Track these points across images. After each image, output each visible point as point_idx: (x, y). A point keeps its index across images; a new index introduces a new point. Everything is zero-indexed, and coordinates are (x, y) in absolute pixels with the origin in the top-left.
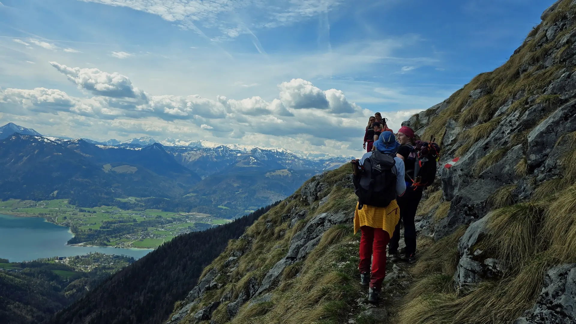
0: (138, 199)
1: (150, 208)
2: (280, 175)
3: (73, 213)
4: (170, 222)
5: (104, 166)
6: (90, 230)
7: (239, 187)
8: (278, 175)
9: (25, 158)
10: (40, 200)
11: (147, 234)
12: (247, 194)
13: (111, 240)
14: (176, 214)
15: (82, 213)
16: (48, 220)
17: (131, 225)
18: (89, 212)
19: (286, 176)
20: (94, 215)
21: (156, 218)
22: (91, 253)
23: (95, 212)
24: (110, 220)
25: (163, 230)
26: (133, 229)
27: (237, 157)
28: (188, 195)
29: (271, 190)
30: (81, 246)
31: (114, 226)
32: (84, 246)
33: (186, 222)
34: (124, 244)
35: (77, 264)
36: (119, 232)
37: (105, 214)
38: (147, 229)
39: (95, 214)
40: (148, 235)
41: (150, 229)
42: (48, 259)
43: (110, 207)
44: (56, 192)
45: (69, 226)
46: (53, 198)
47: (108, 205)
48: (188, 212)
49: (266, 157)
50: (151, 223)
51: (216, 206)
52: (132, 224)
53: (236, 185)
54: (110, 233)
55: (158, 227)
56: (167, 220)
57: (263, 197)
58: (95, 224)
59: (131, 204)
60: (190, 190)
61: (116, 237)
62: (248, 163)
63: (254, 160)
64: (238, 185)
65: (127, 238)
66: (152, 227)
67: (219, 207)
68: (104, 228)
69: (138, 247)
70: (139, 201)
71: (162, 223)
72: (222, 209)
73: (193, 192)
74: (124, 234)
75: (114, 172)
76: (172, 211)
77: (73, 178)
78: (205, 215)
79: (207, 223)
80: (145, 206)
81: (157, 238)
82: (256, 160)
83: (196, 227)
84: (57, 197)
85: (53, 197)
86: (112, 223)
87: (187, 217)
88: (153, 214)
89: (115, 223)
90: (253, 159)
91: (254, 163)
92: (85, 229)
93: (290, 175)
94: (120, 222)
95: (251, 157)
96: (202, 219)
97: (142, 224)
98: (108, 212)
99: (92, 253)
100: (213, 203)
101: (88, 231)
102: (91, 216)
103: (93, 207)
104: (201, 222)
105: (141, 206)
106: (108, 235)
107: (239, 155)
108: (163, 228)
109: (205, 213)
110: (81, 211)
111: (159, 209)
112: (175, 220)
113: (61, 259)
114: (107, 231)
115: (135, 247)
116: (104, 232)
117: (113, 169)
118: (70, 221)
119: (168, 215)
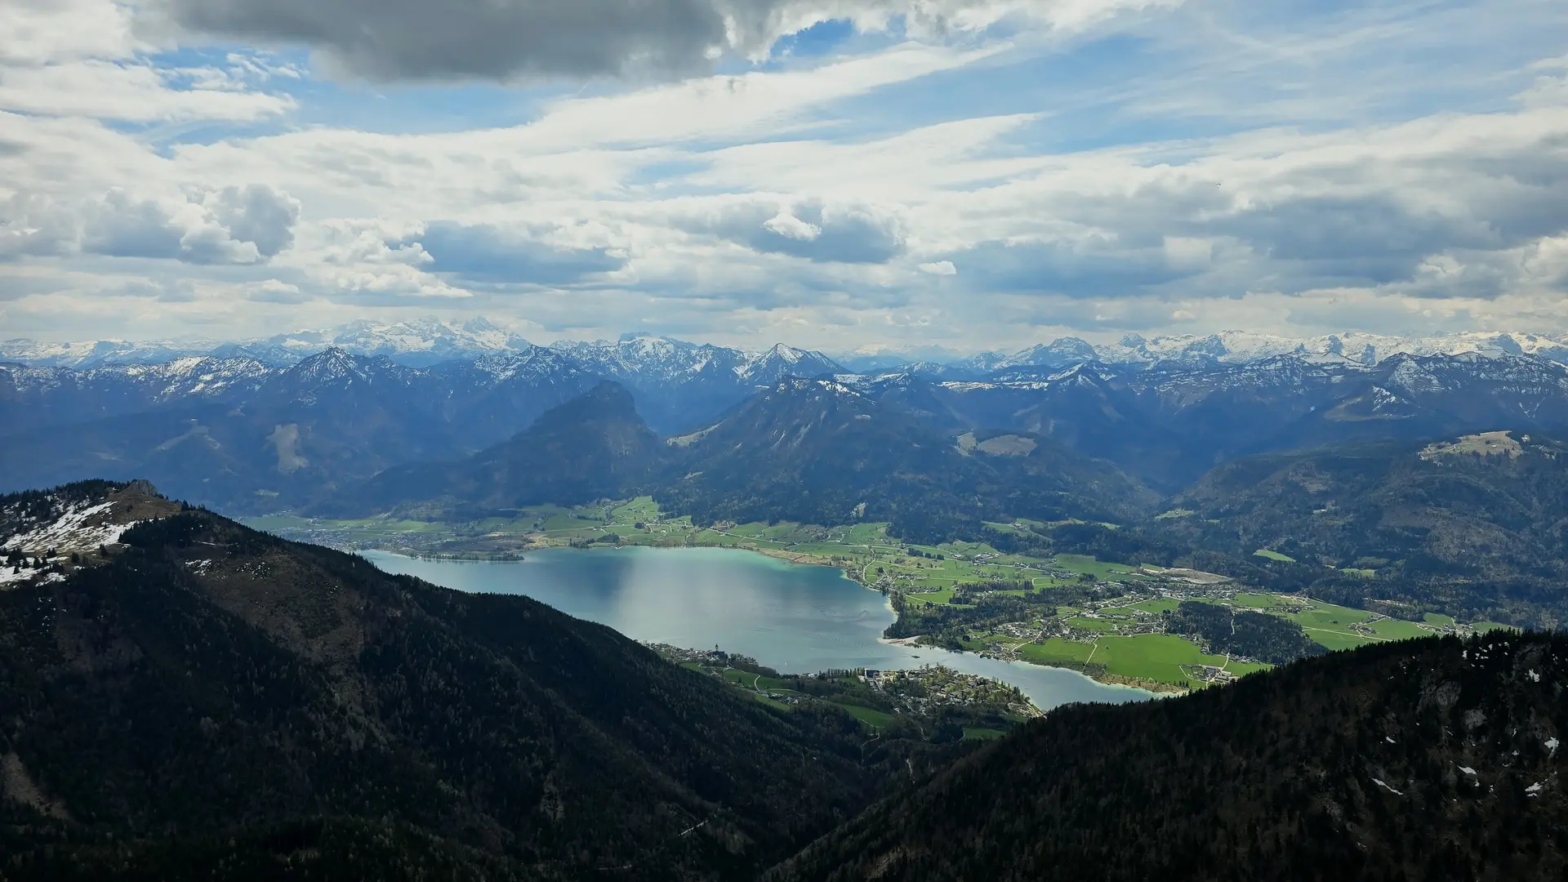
0: (1039, 525)
1: (1066, 552)
2: (1476, 454)
3: (895, 559)
4: (1114, 593)
5: (960, 439)
6: (929, 605)
7: (1324, 495)
8: (1467, 454)
9: (804, 430)
10: (833, 524)
11: (1054, 627)
12: (1350, 518)
13: (973, 635)
14: (1134, 569)
15: (914, 559)
16: (848, 576)
17: (1019, 598)
18: (928, 556)
19: (1499, 456)
20: (939, 567)
21: (1081, 580)
22: (928, 665)
23: (940, 557)
24: (972, 580)
25: (1096, 616)
26: (1022, 609)
27: (1330, 386)
28: (1169, 514)
29: (1438, 505)
30: (910, 645)
31: (981, 598)
32: (916, 646)
33: (1160, 596)
34: (999, 649)
35: (899, 690)
36: (989, 616)
37: (961, 564)
38: (1055, 610)
39: (942, 561)
40: (1057, 627)
41: (1063, 611)
42: (847, 671)
43: (974, 545)
44: (862, 506)
45: (888, 592)
46: (858, 520)
47: (969, 540)
48: (1168, 566)
49: (1435, 382)
50: (1063, 596)
51: (1249, 551)
52: (1022, 594)
53: (1314, 487)
54: (970, 617)
55: (1083, 608)
56: (1109, 590)
57: (1405, 528)
58: (941, 589)
59: (1020, 539)
60: (1178, 500)
61: (982, 628)
62: (1367, 408)
63: (1390, 396)
64: (1323, 488)
65: (1008, 632)
66: (1070, 605)
67: (1259, 553)
68: (958, 601)
69: (1032, 661)
70: (1040, 532)
71: (1095, 597)
72: (1268, 560)
73: (1186, 506)
74: (1001, 623)
75: (981, 453)
76: (1123, 561)
77: (896, 474)
78: (1214, 579)
79: (1216, 603)
80: (1054, 545)
81: (1077, 638)
82: (1393, 399)
83: (1185, 614)
84: (866, 518)
85: (858, 517)
86: (976, 588)
87: (1163, 581)
88: (1074, 569)
89: (982, 589)
90: (1385, 392)
91: (1388, 407)
92: (917, 601)
93: (1516, 452)
94: (994, 587)
95: (1376, 389)
96: (1203, 589)
97: (1045, 597)
98: (968, 558)
99: (931, 667)
100: (1242, 542)
101: (924, 610)
102: (932, 567)
103: (937, 544)
104: (1201, 599)
105: (1047, 545)
106: (966, 621)
107: (1337, 379)
108: (1095, 609)
109: (1216, 572)
110: (912, 553)
111: (1089, 553)
112: (1128, 587)
113: (870, 674)
114: (965, 611)
115: (1024, 660)
116: (957, 613)
117: (982, 446)
118: (889, 579)
119: (1113, 574)
